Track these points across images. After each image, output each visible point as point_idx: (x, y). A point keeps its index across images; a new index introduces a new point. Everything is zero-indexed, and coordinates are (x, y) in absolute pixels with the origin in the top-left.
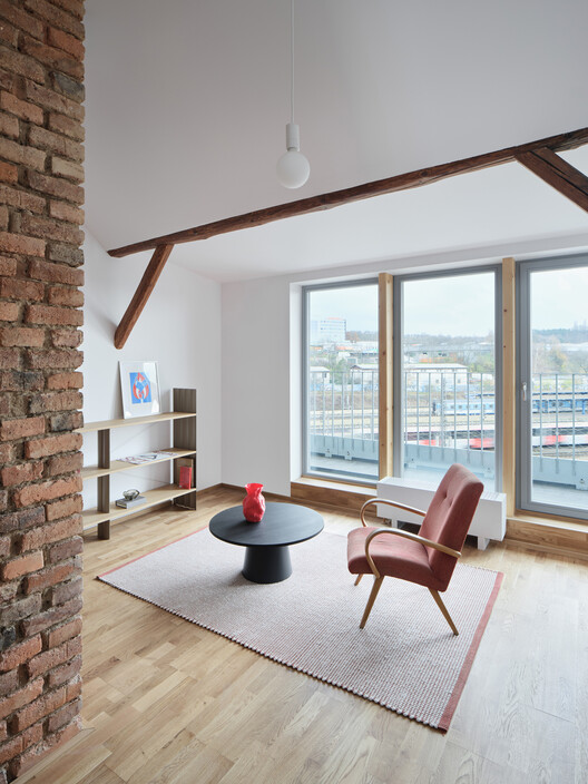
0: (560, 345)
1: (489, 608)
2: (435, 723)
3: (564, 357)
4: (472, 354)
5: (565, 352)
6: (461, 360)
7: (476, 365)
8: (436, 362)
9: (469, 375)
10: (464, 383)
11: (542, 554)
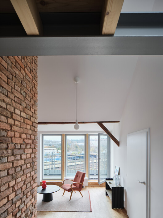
0: (77, 143)
1: (89, 196)
2: (90, 211)
3: (78, 146)
4: (58, 145)
5: (78, 145)
6: (55, 147)
7: (59, 148)
8: (49, 148)
9: (57, 151)
10: (56, 153)
11: (93, 187)
